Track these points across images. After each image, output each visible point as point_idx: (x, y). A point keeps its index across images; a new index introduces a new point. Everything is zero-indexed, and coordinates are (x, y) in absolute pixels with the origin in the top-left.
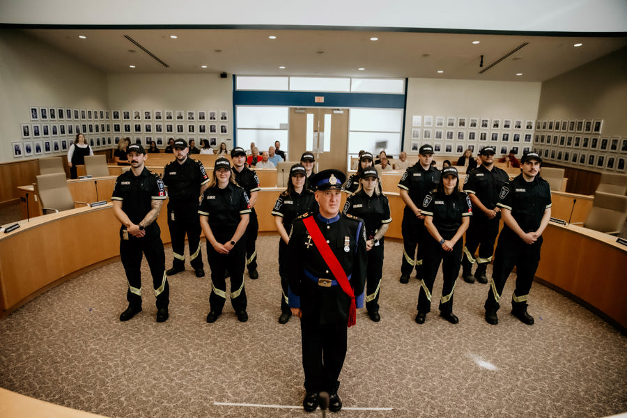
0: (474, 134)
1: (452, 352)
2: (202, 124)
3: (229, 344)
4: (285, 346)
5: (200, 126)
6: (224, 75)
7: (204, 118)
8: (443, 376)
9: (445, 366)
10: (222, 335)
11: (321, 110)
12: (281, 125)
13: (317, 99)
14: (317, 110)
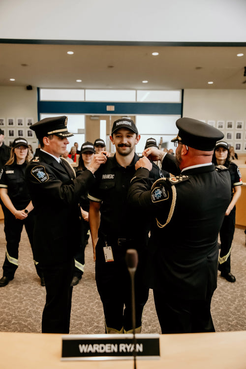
0: (240, 134)
1: (236, 303)
2: (11, 129)
3: (34, 302)
4: (86, 302)
5: (10, 131)
6: (29, 88)
7: (12, 124)
8: (230, 323)
9: (231, 315)
10: (28, 295)
11: (112, 116)
12: (79, 130)
13: (109, 108)
14: (109, 116)
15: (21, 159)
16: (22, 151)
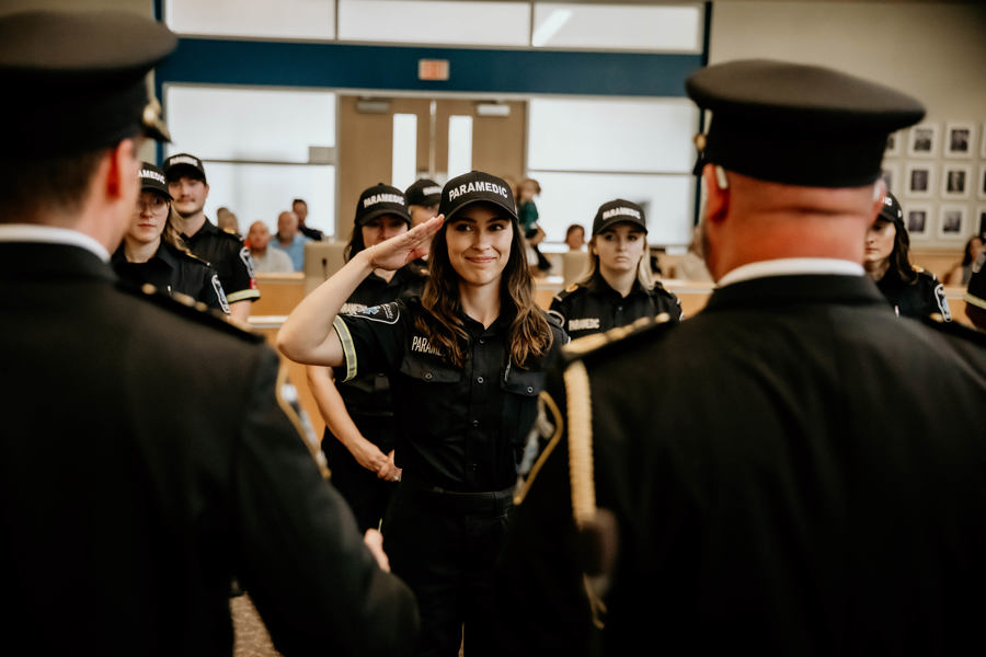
11: (439, 102)
12: (313, 150)
13: (427, 69)
14: (428, 101)
15: (144, 243)
16: (149, 213)
